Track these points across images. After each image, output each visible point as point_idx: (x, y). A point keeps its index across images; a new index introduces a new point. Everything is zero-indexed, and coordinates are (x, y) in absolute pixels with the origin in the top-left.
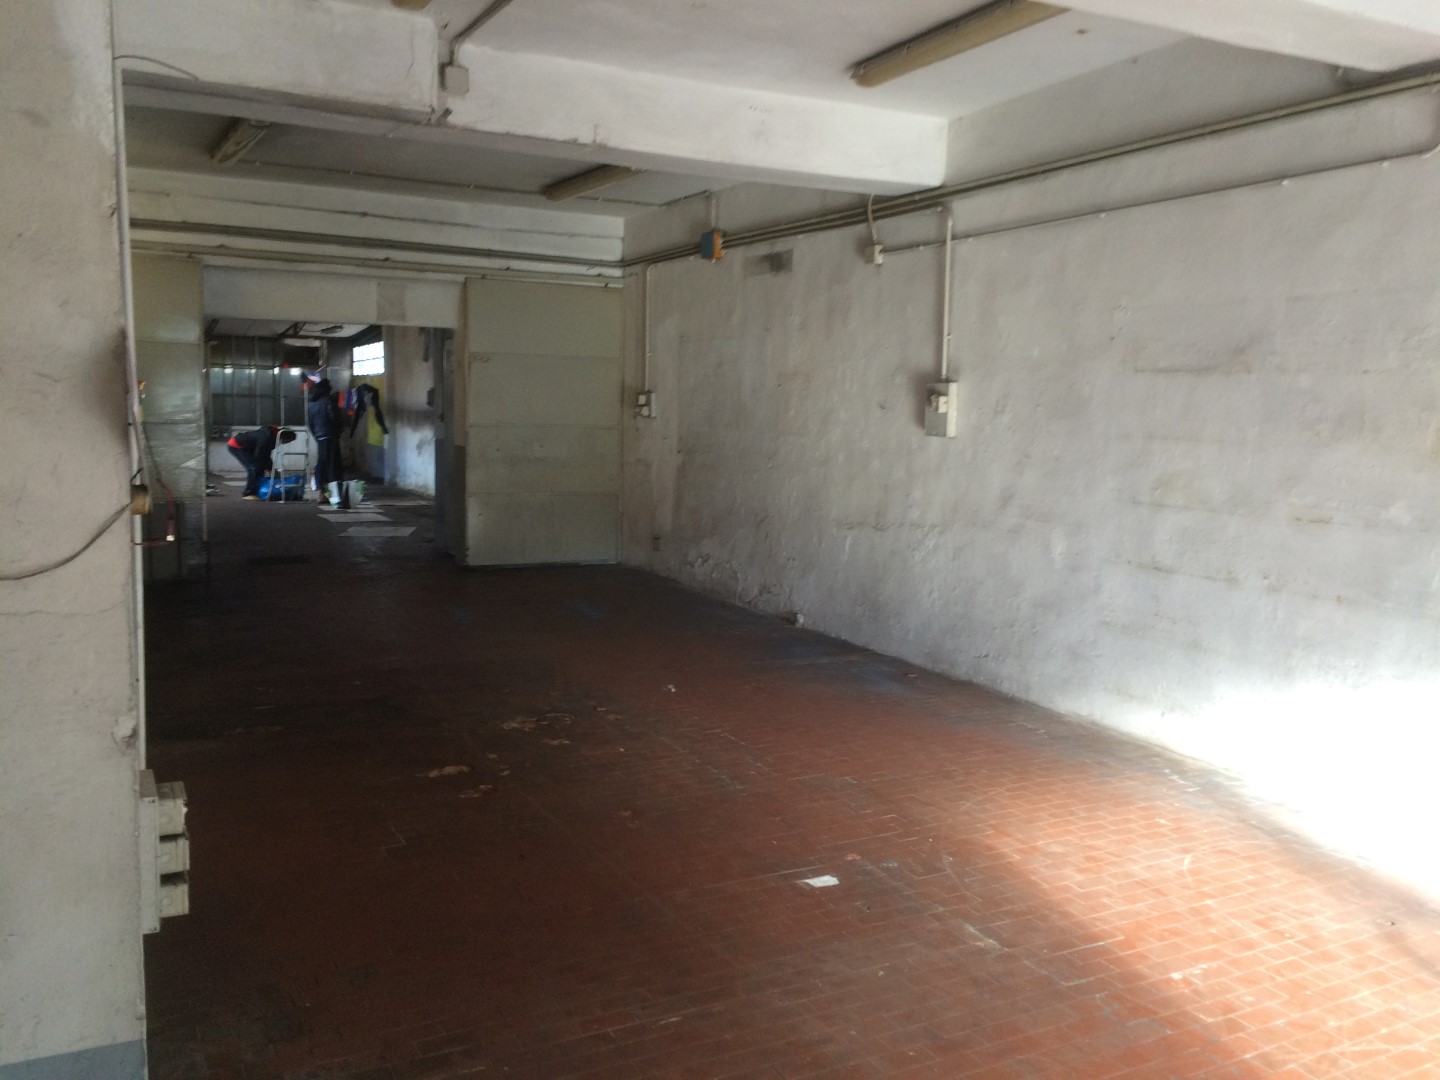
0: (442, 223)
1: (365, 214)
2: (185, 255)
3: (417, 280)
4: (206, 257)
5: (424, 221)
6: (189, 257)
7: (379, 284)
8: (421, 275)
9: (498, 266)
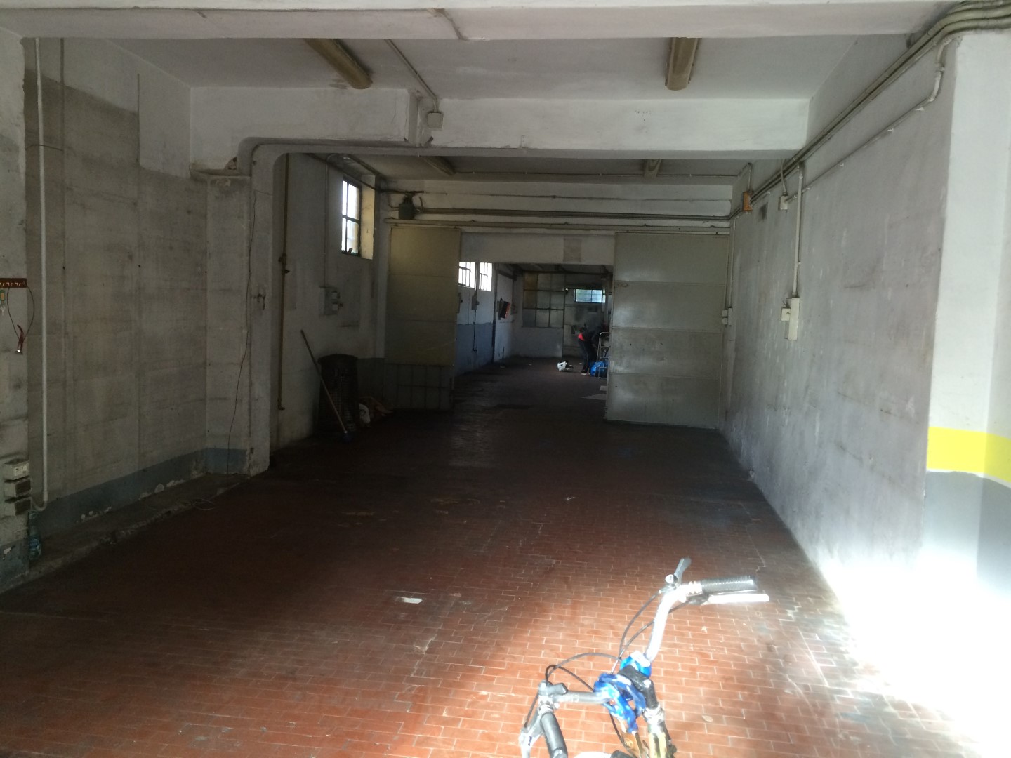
0: (603, 199)
1: (554, 197)
2: (453, 227)
3: (588, 236)
4: (462, 228)
5: (591, 198)
6: (455, 228)
7: (565, 239)
8: (587, 232)
9: (638, 224)
